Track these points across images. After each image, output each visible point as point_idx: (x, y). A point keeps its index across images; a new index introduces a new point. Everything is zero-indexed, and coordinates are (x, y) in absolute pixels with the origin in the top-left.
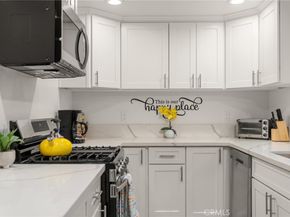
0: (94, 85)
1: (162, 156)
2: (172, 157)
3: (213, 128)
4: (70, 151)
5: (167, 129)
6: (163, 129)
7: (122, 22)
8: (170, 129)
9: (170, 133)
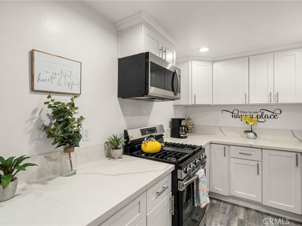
0: (193, 103)
1: (241, 153)
2: (250, 155)
3: (293, 134)
4: (159, 150)
5: (249, 132)
6: (246, 132)
7: (213, 62)
8: (252, 132)
9: (251, 135)
